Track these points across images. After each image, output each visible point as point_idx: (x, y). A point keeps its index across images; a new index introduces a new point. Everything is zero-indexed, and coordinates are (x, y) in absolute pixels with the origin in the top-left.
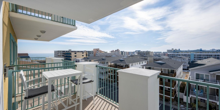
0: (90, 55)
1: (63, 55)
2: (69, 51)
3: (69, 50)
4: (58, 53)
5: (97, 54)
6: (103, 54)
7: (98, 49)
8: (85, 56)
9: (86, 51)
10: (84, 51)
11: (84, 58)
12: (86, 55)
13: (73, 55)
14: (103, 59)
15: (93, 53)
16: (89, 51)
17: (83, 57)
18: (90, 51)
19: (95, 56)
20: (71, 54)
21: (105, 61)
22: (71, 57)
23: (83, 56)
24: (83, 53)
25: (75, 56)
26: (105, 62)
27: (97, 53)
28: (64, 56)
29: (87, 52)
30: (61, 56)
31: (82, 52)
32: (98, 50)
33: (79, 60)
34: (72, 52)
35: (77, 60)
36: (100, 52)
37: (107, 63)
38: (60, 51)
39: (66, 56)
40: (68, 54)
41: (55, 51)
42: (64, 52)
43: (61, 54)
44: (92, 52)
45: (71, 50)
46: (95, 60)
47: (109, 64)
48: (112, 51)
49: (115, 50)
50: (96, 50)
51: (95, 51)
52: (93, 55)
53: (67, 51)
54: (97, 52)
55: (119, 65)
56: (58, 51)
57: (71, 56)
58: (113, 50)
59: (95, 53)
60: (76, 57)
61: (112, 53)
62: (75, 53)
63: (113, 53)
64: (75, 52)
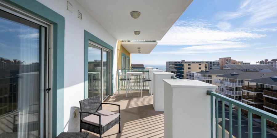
0: (213, 67)
1: (175, 67)
2: (181, 62)
3: (182, 60)
4: (170, 65)
5: (225, 67)
6: (239, 66)
7: (229, 58)
8: (203, 69)
9: (205, 62)
10: (202, 62)
11: (202, 71)
12: (206, 67)
13: (186, 66)
14: (232, 75)
15: (218, 65)
16: (211, 62)
17: (200, 70)
18: (213, 62)
19: (222, 68)
20: (183, 65)
21: (236, 78)
22: (184, 70)
23: (200, 68)
24: (201, 65)
25: (189, 68)
26: (237, 80)
27: (226, 65)
28: (177, 67)
29: (207, 62)
30: (173, 68)
31: (200, 63)
32: (228, 60)
33: (193, 74)
34: (186, 63)
35: (191, 73)
36: (232, 63)
37: (242, 81)
38: (172, 62)
39: (178, 69)
40: (180, 65)
41: (166, 62)
42: (176, 64)
43: (173, 65)
44: (217, 63)
45: (184, 60)
46: (220, 75)
47: (246, 83)
48: (262, 62)
49: (272, 60)
50: (224, 59)
51: (222, 62)
52: (219, 68)
53: (179, 62)
54: (227, 63)
55: (270, 88)
56: (170, 62)
57: (183, 68)
58: (266, 60)
59: (222, 65)
60: (189, 70)
61: (262, 66)
62: (189, 65)
63: (266, 66)
64: (189, 63)
